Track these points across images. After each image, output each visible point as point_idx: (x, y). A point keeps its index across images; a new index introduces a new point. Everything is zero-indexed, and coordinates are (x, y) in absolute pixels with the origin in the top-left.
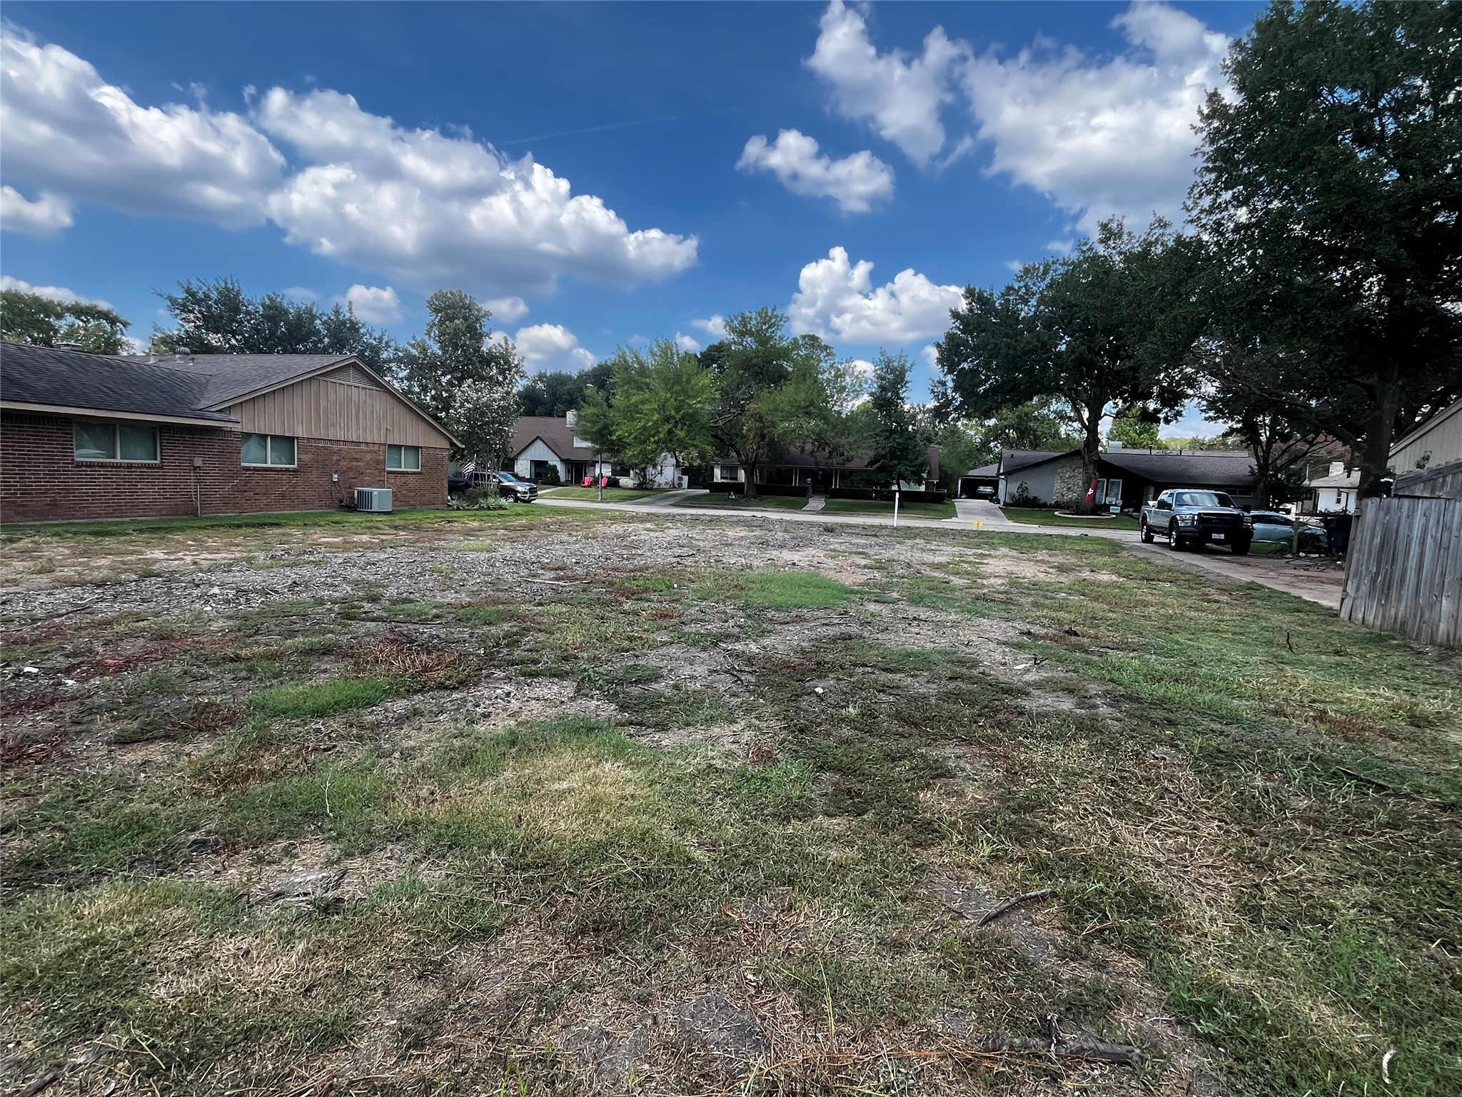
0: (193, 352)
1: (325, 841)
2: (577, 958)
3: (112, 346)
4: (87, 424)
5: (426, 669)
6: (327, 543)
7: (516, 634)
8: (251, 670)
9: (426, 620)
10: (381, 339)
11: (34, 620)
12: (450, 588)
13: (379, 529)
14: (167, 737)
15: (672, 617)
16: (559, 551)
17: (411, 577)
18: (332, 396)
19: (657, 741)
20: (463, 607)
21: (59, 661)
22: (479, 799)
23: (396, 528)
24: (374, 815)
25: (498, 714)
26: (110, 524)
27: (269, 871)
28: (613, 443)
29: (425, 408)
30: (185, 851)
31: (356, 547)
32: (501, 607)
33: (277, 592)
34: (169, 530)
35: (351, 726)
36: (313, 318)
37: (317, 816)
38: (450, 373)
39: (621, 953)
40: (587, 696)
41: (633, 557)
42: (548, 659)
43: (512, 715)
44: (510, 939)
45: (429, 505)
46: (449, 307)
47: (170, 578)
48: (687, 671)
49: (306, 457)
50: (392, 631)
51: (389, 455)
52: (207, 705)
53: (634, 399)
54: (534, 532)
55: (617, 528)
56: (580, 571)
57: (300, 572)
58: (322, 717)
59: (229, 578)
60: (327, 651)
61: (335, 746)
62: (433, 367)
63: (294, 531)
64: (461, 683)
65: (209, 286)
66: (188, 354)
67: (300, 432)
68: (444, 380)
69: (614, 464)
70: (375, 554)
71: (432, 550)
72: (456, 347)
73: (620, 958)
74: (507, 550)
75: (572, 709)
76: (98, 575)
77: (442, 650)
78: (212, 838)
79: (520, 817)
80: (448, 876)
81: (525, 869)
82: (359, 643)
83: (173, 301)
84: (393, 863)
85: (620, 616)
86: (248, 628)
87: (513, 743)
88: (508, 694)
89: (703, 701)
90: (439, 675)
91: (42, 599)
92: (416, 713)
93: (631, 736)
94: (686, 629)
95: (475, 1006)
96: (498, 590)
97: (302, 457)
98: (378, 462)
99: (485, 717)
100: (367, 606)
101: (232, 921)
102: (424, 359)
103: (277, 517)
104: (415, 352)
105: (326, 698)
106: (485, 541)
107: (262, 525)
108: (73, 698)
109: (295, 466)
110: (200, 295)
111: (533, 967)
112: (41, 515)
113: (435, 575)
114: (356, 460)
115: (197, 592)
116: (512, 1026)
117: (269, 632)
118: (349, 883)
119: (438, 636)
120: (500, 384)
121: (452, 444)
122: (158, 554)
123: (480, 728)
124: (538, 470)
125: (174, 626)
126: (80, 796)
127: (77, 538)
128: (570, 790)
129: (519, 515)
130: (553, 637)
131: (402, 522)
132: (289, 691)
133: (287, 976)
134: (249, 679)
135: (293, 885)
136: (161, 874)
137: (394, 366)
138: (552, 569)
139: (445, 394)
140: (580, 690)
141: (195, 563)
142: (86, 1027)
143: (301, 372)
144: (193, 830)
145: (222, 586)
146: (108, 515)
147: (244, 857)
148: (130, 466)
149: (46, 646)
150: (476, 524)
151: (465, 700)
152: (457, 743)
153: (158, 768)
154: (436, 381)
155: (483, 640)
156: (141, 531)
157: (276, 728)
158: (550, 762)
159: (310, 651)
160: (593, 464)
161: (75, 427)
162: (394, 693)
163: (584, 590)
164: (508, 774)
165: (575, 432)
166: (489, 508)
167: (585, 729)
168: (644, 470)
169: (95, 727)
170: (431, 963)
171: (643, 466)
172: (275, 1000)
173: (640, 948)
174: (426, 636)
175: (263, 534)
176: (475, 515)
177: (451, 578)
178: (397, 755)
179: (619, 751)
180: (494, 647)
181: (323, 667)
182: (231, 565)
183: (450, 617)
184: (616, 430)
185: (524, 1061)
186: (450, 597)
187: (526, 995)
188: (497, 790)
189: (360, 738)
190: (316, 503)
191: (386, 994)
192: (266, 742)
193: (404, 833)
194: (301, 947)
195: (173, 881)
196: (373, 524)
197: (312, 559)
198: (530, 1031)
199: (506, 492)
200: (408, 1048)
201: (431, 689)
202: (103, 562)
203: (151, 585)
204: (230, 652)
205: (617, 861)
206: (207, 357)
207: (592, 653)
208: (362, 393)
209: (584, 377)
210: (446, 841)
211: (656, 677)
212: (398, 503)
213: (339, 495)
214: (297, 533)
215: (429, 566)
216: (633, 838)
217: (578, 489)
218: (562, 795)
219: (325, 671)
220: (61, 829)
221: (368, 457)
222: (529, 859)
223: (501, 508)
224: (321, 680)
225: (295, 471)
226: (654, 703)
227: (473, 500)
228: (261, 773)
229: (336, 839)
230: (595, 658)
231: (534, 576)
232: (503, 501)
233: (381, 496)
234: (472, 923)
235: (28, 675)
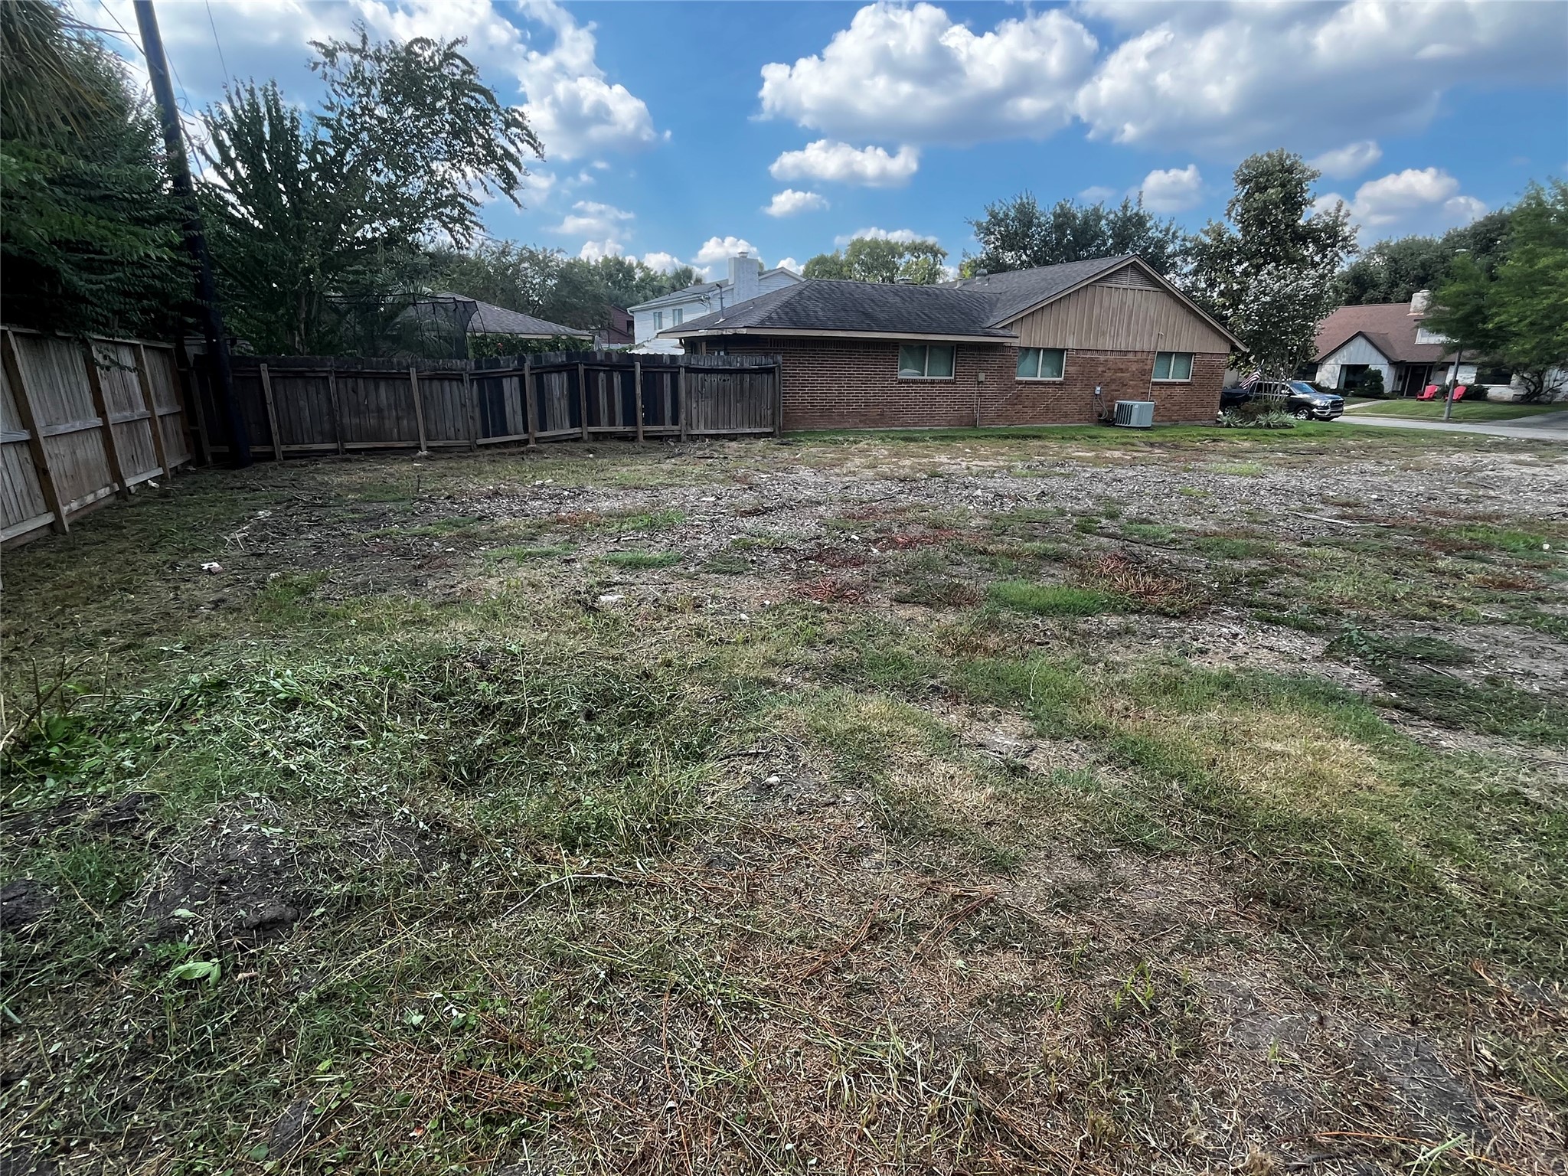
0: (990, 272)
1: (1024, 718)
2: (1243, 918)
3: (934, 274)
4: (908, 345)
5: (1149, 592)
6: (1080, 457)
7: (1263, 573)
8: (994, 564)
9: (1162, 543)
10: (1167, 230)
11: (862, 502)
12: (1196, 513)
13: (1133, 445)
14: (927, 604)
15: (1522, 589)
16: (1354, 482)
17: (1155, 497)
18: (1106, 303)
19: (1433, 739)
20: (1206, 535)
21: (871, 534)
22: (1173, 729)
23: (1152, 445)
24: (1069, 711)
25: (1217, 653)
26: (916, 431)
27: (977, 725)
28: (1486, 334)
29: (1208, 306)
30: (925, 690)
31: (1106, 462)
32: (1253, 541)
33: (1026, 499)
34: (954, 438)
35: (1065, 629)
36: (1099, 218)
37: (1020, 695)
38: (1248, 259)
39: (1299, 938)
40: (1340, 660)
41: (1478, 499)
42: (1298, 608)
43: (1235, 658)
44: (1175, 867)
45: (1193, 420)
46: (1261, 175)
47: (948, 479)
48: (1523, 663)
49: (1072, 369)
50: (1123, 548)
51: (1156, 366)
52: (958, 586)
53: (1542, 263)
54: (1324, 457)
55: (1464, 459)
56: (1378, 510)
57: (1049, 483)
58: (1042, 615)
59: (990, 483)
60: (1058, 558)
61: (1048, 643)
62: (1228, 255)
63: (1052, 444)
64: (1183, 612)
65: (1007, 204)
66: (985, 275)
67: (1070, 343)
68: (1239, 269)
69: (1481, 366)
70: (1124, 471)
71: (1187, 470)
72: (1262, 224)
73: (1296, 942)
74: (1280, 477)
75: (1314, 670)
76: (903, 473)
77: (1171, 576)
78: (944, 687)
79: (1214, 760)
80: (1125, 786)
81: (1207, 811)
82: (1089, 555)
83: (979, 225)
84: (1076, 756)
85: (1427, 575)
86: (998, 528)
87: (1227, 687)
88: (1235, 636)
89: (1537, 709)
90: (1161, 600)
91: (868, 487)
92: (1128, 631)
93: (1392, 721)
94: (1544, 609)
95: (1123, 905)
96: (1255, 522)
97: (1069, 368)
98: (1143, 372)
99: (1201, 652)
100: (1104, 521)
101: (947, 750)
102: (1218, 247)
103: (1039, 429)
104: (1208, 241)
105: (1049, 598)
106: (1253, 465)
107: (1025, 437)
108: (875, 562)
109: (1061, 379)
110: (1001, 215)
111: (1191, 903)
112: (875, 423)
113: (1183, 498)
114: (1122, 370)
115: (965, 493)
116: (1154, 940)
117: (1014, 534)
118: (1036, 758)
119: (1170, 562)
120: (1315, 265)
121: (1234, 348)
122: (944, 459)
123: (1194, 663)
124: (1351, 378)
125: (944, 519)
126: (870, 632)
127: (894, 442)
128: (1284, 755)
129: (1310, 435)
130: (1313, 584)
131: (1159, 439)
132: (1019, 587)
133: (976, 807)
134: (991, 571)
135: (994, 743)
136: (908, 701)
137: (1178, 260)
138: (1338, 505)
139: (1235, 287)
140: (1332, 651)
141: (968, 468)
142: (854, 780)
143: (1079, 280)
144: (933, 677)
145: (985, 489)
146: (915, 424)
147: (963, 709)
148: (933, 382)
149: (864, 522)
150: (1247, 445)
151: (1182, 631)
152: (1164, 670)
153: (918, 625)
154: (1228, 272)
155: (1220, 573)
156: (935, 439)
157: (1004, 616)
158: (1267, 718)
159: (1044, 556)
160: (1444, 367)
161: (901, 349)
162: (1110, 607)
163: (1378, 536)
164: (1213, 715)
165: (1423, 323)
166: (1268, 426)
167: (1329, 696)
168: (1540, 374)
169: (885, 586)
170: (1092, 851)
171: (1540, 367)
172: (965, 820)
173: (1326, 946)
174: (1157, 559)
175: (1025, 445)
176: (1249, 434)
177: (1199, 503)
178: (1101, 665)
179: (1366, 733)
180: (1231, 583)
181: (1052, 572)
182: (994, 472)
183: (1190, 543)
184: (1497, 314)
185: (1157, 973)
186: (1195, 523)
187: (1177, 922)
188: (1196, 727)
189: (1071, 641)
190: (1076, 417)
191: (1048, 857)
192: (993, 625)
193: (1093, 734)
194: (990, 790)
195: (914, 708)
196: (1128, 440)
197: (1063, 471)
198: (1171, 953)
199: (1297, 406)
200: (1057, 906)
201: (1149, 612)
202: (907, 462)
203: (936, 484)
204: (980, 545)
205: (1325, 848)
206: (1000, 276)
207: (1363, 612)
208: (1138, 295)
209: (1454, 241)
210: (1129, 755)
211: (1462, 659)
212: (1159, 418)
213: (1099, 409)
214: (1054, 445)
215: (1178, 487)
216: (1354, 831)
217: (1411, 403)
218: (1272, 756)
219: (1053, 576)
220: (857, 650)
221: (1134, 367)
222: (1214, 803)
223: (1285, 426)
224: (1048, 582)
225: (1061, 384)
226: (1445, 692)
227: (1249, 416)
228: (986, 649)
229: (1032, 720)
230: (1368, 619)
231: (1309, 511)
232: (1290, 418)
233: (1141, 410)
234: (1138, 836)
235: (853, 541)
